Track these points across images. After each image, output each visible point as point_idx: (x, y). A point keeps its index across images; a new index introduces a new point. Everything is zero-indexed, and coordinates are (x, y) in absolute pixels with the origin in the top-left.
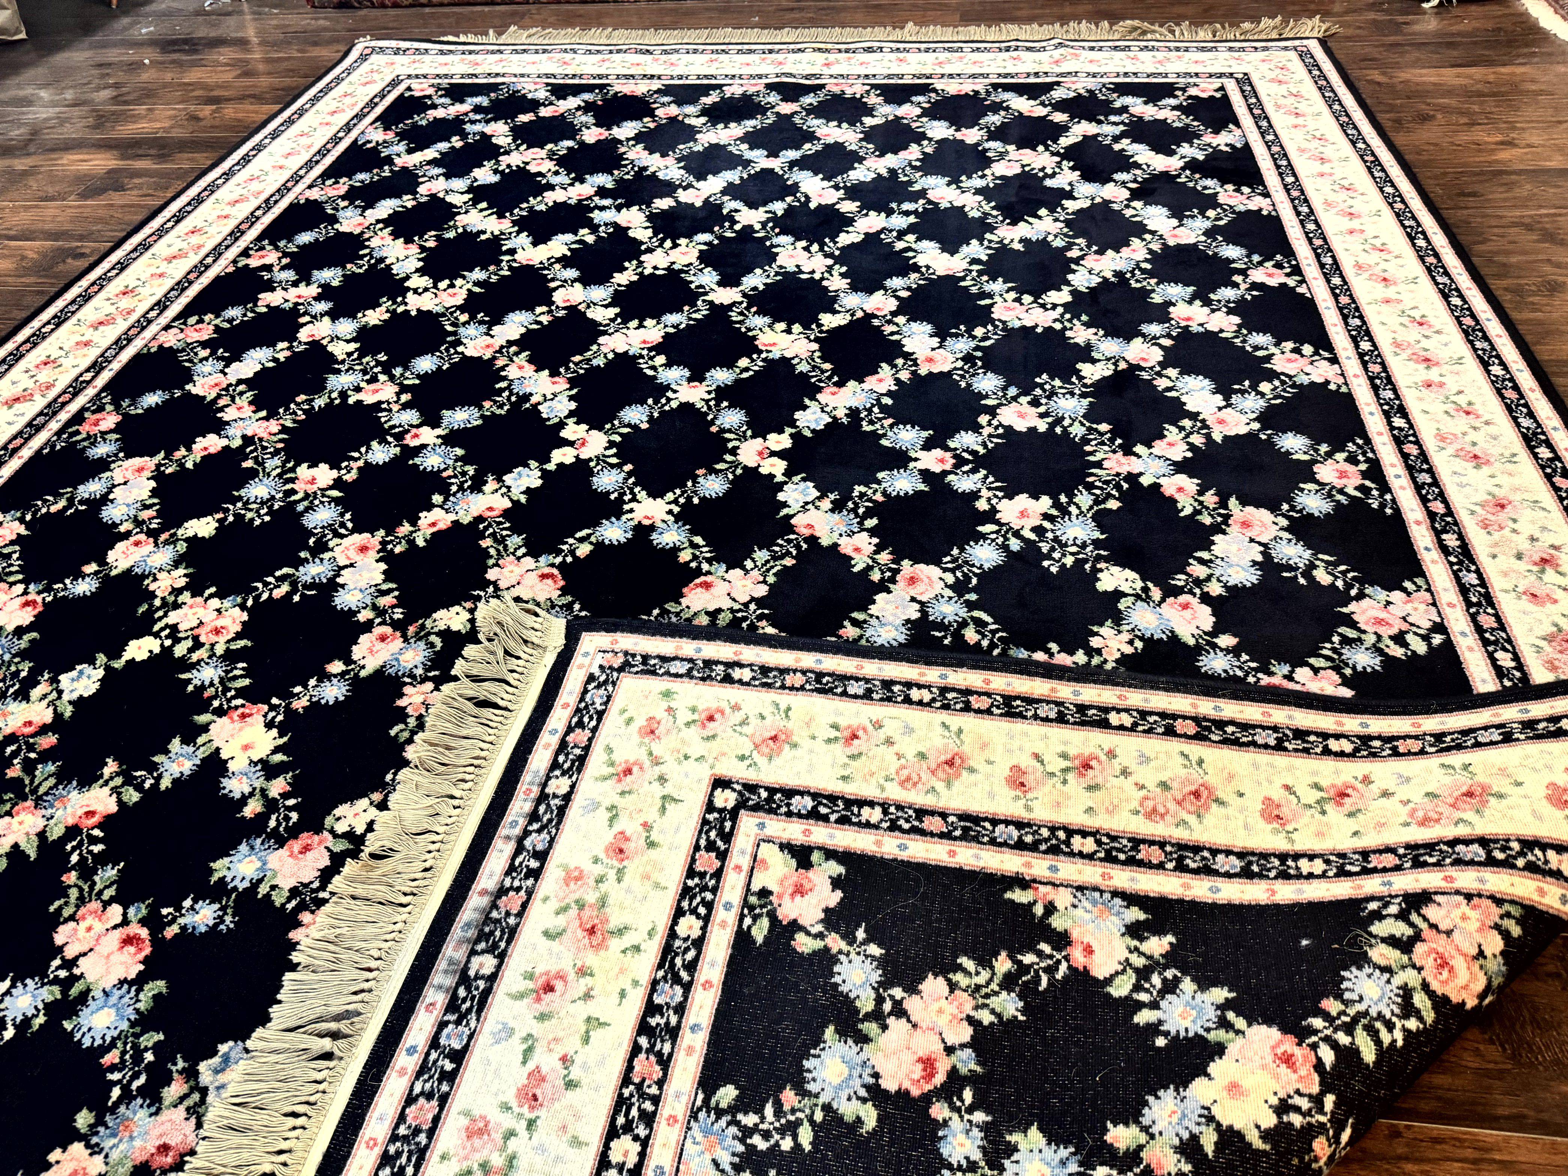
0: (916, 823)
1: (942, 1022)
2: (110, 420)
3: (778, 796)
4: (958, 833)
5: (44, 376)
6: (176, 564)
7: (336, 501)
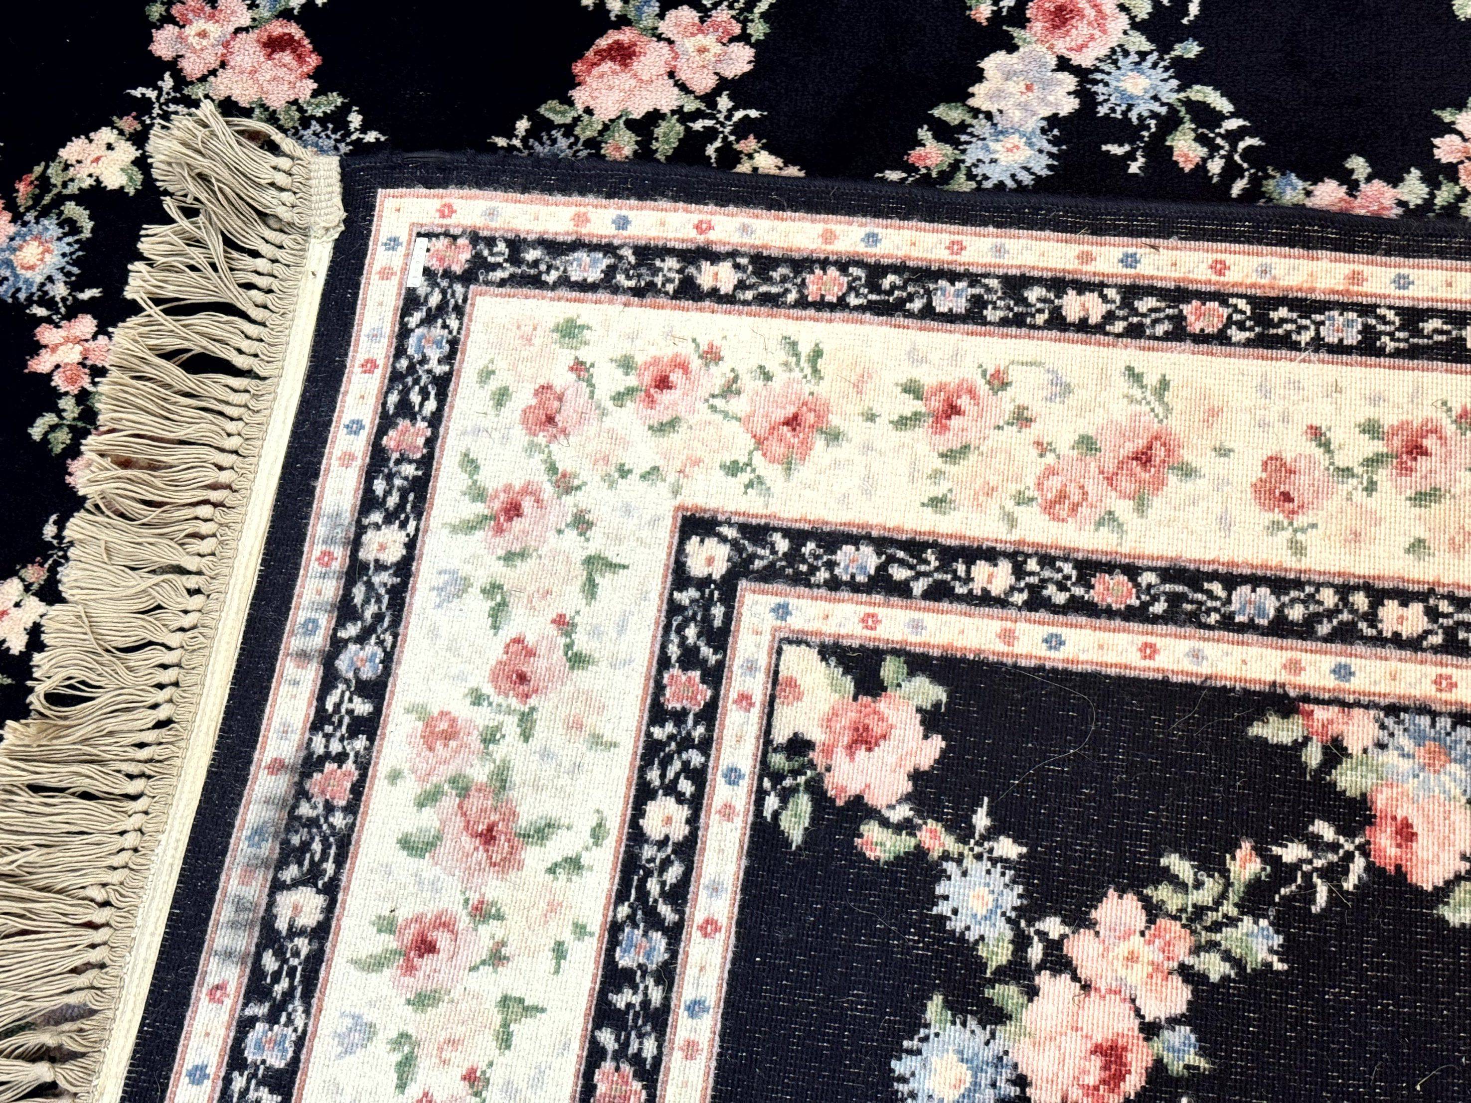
0: (1078, 591)
1: (1136, 976)
3: (810, 547)
4: (1159, 608)
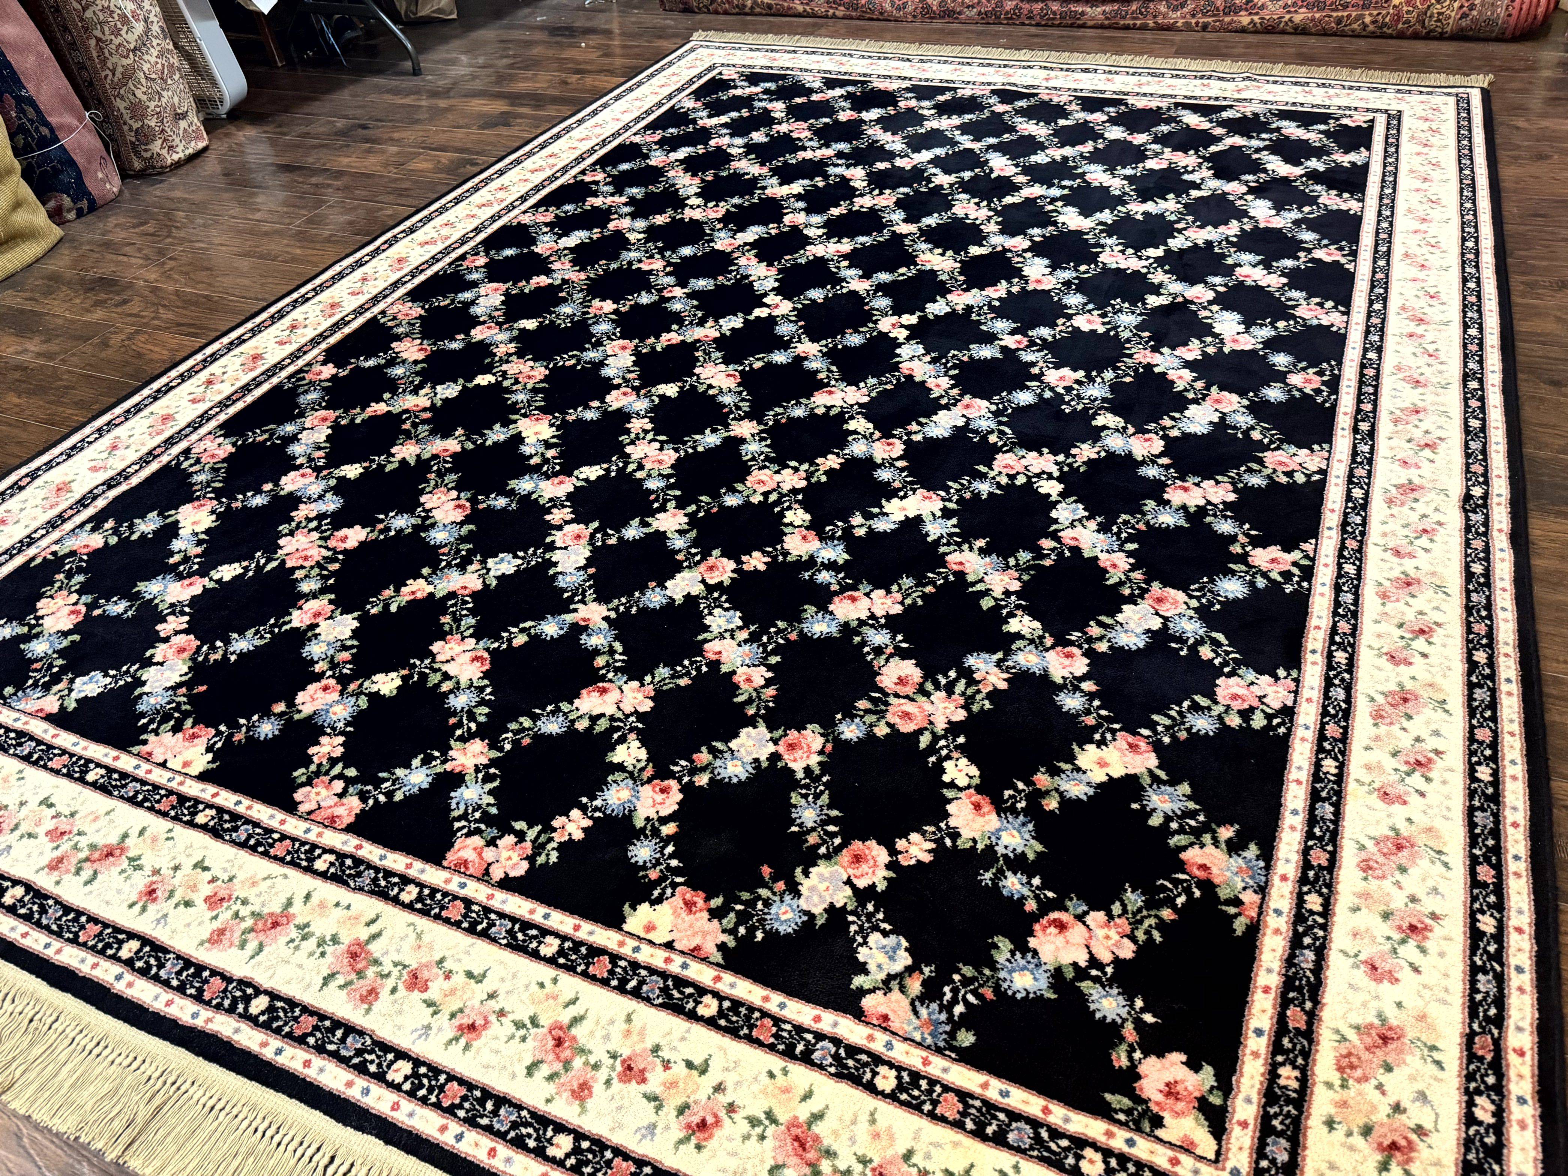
2: (482, 261)
5: (445, 231)
6: (511, 341)
7: (613, 321)
